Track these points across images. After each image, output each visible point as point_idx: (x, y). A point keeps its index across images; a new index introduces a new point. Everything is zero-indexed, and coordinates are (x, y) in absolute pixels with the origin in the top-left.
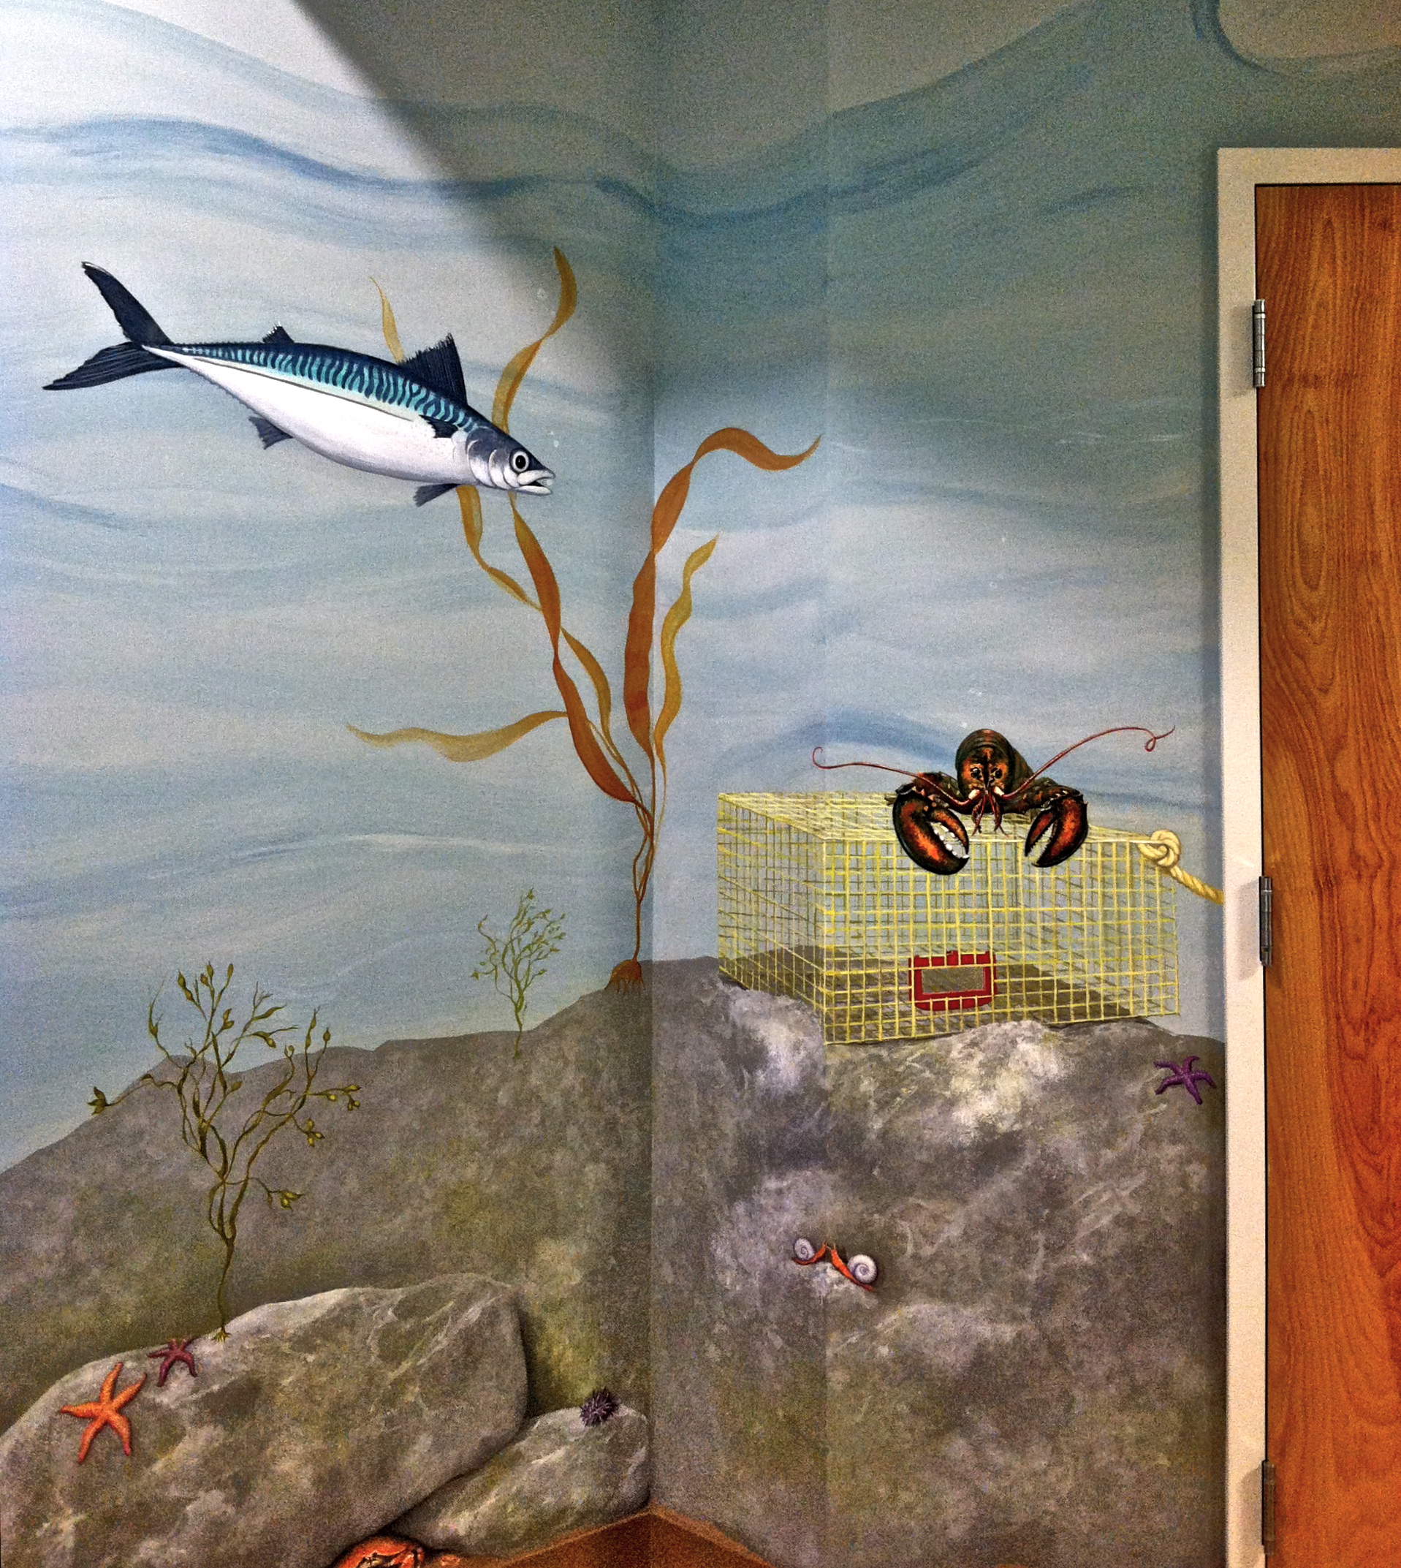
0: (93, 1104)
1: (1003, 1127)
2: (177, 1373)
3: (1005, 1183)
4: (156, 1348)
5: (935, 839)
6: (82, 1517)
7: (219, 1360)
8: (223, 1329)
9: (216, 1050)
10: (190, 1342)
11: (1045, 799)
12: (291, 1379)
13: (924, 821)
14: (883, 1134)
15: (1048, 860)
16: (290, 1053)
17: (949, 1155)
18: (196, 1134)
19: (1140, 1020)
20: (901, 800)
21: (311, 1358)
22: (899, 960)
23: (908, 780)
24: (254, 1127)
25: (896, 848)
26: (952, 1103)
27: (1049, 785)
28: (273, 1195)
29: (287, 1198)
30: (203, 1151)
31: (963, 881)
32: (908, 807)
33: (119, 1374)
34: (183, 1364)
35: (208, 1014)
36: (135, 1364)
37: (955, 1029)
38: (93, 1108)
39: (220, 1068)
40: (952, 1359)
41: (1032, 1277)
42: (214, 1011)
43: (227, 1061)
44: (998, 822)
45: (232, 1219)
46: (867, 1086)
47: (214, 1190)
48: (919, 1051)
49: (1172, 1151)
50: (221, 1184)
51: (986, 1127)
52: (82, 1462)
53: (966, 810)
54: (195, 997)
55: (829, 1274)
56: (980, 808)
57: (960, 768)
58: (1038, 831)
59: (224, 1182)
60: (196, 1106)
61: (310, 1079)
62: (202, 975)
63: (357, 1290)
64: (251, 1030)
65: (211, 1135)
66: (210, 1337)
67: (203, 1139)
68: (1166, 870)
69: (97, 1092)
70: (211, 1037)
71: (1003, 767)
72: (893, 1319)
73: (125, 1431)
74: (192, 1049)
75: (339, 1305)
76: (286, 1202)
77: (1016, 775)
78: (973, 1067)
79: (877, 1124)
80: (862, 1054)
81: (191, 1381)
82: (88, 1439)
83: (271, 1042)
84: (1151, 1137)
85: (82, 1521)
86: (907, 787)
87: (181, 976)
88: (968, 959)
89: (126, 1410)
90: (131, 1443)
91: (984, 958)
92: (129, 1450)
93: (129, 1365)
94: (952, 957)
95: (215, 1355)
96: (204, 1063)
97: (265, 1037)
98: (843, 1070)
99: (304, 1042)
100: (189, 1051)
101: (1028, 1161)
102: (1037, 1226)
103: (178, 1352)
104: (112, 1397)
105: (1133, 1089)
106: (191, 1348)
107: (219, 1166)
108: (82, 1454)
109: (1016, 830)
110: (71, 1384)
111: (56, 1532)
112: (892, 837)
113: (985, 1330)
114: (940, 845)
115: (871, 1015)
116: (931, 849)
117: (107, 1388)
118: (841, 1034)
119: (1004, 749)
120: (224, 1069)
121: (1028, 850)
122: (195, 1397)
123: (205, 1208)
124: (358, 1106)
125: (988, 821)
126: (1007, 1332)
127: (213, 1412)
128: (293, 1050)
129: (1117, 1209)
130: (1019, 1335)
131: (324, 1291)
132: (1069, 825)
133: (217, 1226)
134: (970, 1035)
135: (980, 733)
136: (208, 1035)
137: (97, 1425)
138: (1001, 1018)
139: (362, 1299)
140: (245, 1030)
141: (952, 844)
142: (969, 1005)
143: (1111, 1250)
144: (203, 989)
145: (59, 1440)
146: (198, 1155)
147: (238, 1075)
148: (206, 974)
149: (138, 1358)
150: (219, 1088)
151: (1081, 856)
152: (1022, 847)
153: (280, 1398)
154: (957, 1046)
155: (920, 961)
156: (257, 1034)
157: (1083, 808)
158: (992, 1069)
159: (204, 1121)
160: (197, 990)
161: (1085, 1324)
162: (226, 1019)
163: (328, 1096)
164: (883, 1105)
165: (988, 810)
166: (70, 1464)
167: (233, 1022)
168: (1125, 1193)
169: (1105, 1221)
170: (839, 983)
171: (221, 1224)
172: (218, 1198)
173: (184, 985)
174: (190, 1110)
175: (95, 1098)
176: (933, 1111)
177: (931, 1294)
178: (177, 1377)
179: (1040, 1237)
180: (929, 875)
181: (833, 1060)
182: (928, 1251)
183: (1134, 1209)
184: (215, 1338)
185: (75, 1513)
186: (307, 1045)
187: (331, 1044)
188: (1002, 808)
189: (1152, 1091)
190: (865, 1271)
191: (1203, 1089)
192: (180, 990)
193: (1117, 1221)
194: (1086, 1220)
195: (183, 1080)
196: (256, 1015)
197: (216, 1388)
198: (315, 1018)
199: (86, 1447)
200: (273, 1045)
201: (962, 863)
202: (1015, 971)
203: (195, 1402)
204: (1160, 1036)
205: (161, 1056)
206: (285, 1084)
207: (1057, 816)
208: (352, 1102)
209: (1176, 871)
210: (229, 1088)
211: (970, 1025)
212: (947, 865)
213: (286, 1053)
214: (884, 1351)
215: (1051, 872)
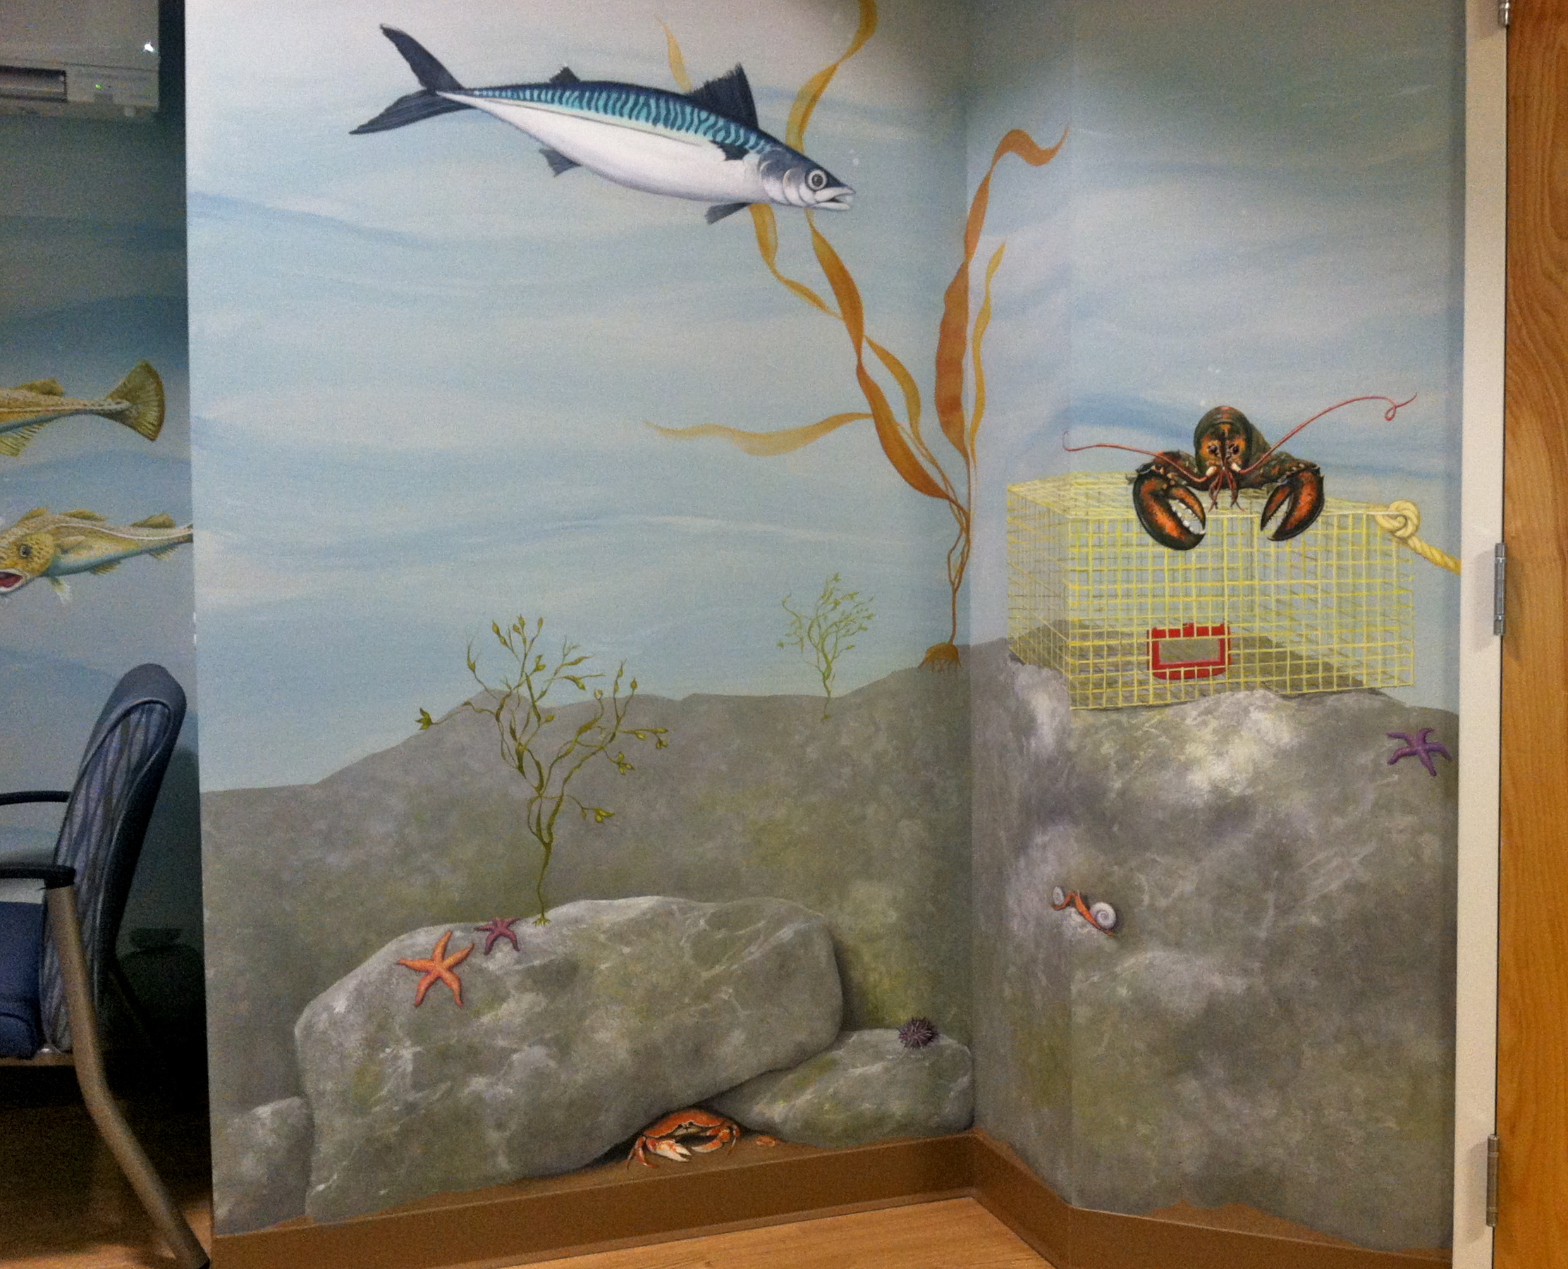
0: (419, 721)
1: (1236, 791)
2: (501, 945)
3: (1237, 843)
4: (482, 924)
5: (1173, 515)
6: (418, 1049)
7: (539, 941)
8: (543, 915)
9: (530, 688)
10: (513, 922)
11: (1281, 474)
12: (607, 965)
13: (1163, 498)
14: (1122, 793)
15: (1284, 534)
16: (599, 697)
17: (1184, 814)
18: (513, 753)
19: (1373, 691)
20: (1142, 477)
21: (626, 950)
22: (1139, 633)
23: (1148, 459)
24: (566, 754)
25: (1136, 525)
26: (1186, 767)
27: (1285, 460)
28: (585, 811)
29: (601, 816)
30: (520, 768)
31: (1199, 557)
32: (1148, 485)
33: (449, 939)
34: (507, 940)
35: (522, 656)
36: (463, 934)
37: (1190, 698)
38: (420, 725)
39: (534, 702)
40: (1186, 1004)
41: (1263, 935)
42: (526, 655)
43: (541, 696)
44: (1235, 497)
45: (550, 827)
46: (1108, 748)
47: (532, 802)
48: (1156, 717)
49: (1404, 821)
50: (537, 797)
51: (1218, 791)
52: (418, 1004)
53: (1204, 487)
54: (508, 641)
55: (1074, 917)
56: (1217, 484)
57: (1198, 445)
58: (1273, 506)
59: (540, 796)
60: (513, 732)
61: (619, 719)
62: (514, 626)
63: (671, 899)
64: (561, 674)
65: (526, 755)
66: (531, 920)
67: (520, 759)
68: (1404, 541)
69: (422, 712)
70: (524, 677)
71: (1240, 443)
72: (1131, 963)
73: (455, 986)
74: (508, 685)
75: (651, 908)
76: (599, 818)
77: (1254, 449)
78: (1207, 734)
79: (1118, 785)
80: (1103, 719)
81: (515, 954)
82: (423, 988)
83: (580, 685)
84: (1383, 806)
85: (419, 1052)
86: (1146, 467)
87: (494, 624)
88: (1203, 631)
89: (455, 970)
90: (460, 995)
91: (1219, 630)
92: (459, 1002)
93: (458, 934)
94: (1189, 631)
95: (536, 935)
96: (519, 698)
97: (575, 680)
98: (1087, 732)
99: (611, 689)
100: (505, 686)
101: (1259, 824)
102: (1267, 886)
103: (501, 929)
104: (443, 957)
105: (1365, 758)
106: (513, 928)
107: (536, 783)
108: (419, 999)
109: (1252, 504)
110: (408, 942)
111: (396, 1058)
112: (1132, 514)
113: (1217, 981)
114: (1179, 522)
115: (1112, 683)
116: (1169, 526)
117: (439, 950)
118: (1085, 700)
119: (1242, 425)
120: (537, 704)
121: (1264, 523)
122: (518, 967)
123: (525, 815)
124: (666, 746)
125: (1225, 497)
126: (1238, 985)
127: (535, 982)
128: (602, 694)
129: (1347, 876)
130: (1249, 988)
131: (638, 896)
132: (1306, 498)
133: (534, 830)
134: (1204, 704)
135: (1218, 410)
136: (522, 675)
137: (429, 979)
138: (1235, 687)
139: (674, 907)
140: (556, 674)
141: (1189, 521)
142: (1203, 675)
143: (1339, 915)
144: (514, 635)
145: (398, 984)
146: (516, 771)
147: (549, 710)
148: (519, 626)
149: (464, 930)
150: (533, 718)
151: (1316, 530)
152: (1258, 521)
153: (598, 979)
154: (1191, 714)
155: (1158, 633)
156: (567, 678)
157: (1320, 481)
158: (1226, 735)
159: (520, 744)
160: (510, 637)
161: (1313, 983)
162: (537, 664)
163: (637, 735)
164: (1123, 766)
165: (1224, 486)
166: (408, 1006)
167: (544, 666)
168: (1355, 860)
169: (1334, 886)
170: (1083, 654)
171: (539, 830)
172: (535, 808)
173: (498, 632)
174: (508, 736)
175: (422, 717)
176: (1168, 775)
177: (1166, 944)
178: (501, 951)
179: (1270, 897)
180: (1167, 551)
181: (1077, 724)
182: (1163, 903)
183: (1364, 876)
184: (536, 922)
185: (412, 1045)
186: (615, 691)
187: (637, 691)
188: (1237, 483)
189: (1384, 761)
190: (1106, 917)
191: (1438, 761)
192: (496, 635)
193: (1347, 887)
194: (1316, 883)
195: (502, 707)
196: (565, 662)
197: (537, 963)
198: (621, 670)
199: (421, 995)
200: (583, 688)
201: (1199, 538)
202: (1249, 643)
203: (518, 972)
204: (1393, 707)
205: (480, 688)
206: (596, 720)
207: (1293, 487)
208: (660, 742)
209: (1414, 542)
210: (543, 720)
211: (1204, 694)
212: (1184, 541)
213: (596, 696)
214: (1123, 992)
215: (1287, 546)
